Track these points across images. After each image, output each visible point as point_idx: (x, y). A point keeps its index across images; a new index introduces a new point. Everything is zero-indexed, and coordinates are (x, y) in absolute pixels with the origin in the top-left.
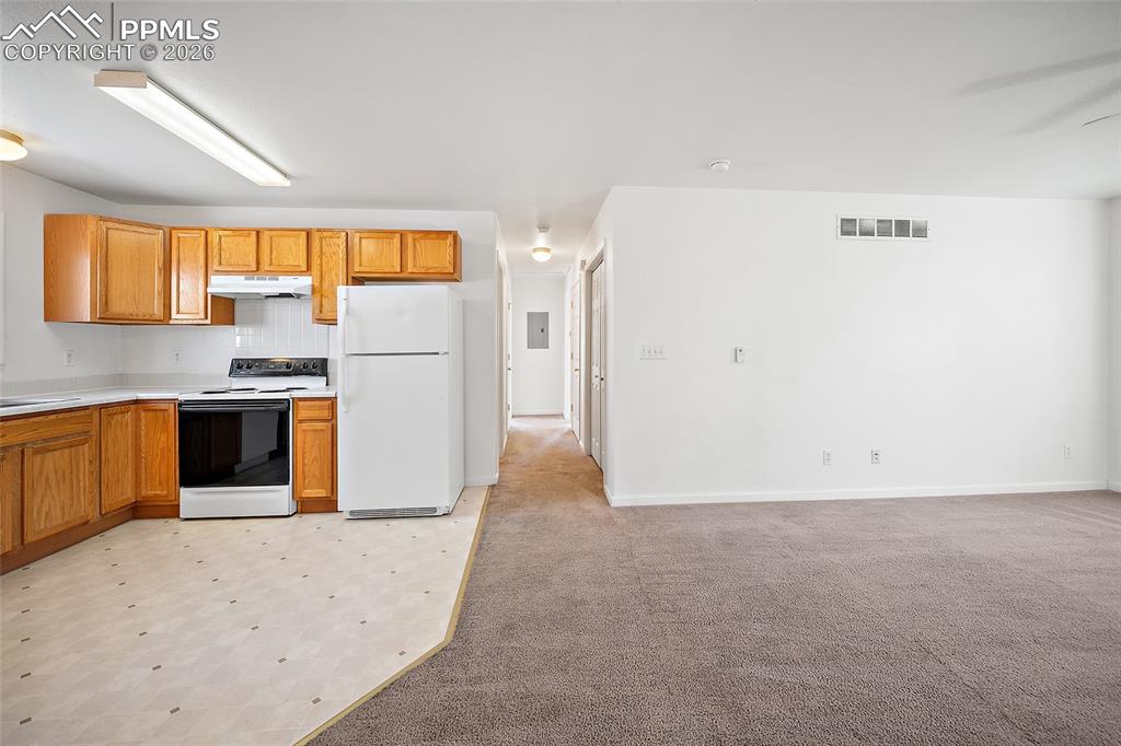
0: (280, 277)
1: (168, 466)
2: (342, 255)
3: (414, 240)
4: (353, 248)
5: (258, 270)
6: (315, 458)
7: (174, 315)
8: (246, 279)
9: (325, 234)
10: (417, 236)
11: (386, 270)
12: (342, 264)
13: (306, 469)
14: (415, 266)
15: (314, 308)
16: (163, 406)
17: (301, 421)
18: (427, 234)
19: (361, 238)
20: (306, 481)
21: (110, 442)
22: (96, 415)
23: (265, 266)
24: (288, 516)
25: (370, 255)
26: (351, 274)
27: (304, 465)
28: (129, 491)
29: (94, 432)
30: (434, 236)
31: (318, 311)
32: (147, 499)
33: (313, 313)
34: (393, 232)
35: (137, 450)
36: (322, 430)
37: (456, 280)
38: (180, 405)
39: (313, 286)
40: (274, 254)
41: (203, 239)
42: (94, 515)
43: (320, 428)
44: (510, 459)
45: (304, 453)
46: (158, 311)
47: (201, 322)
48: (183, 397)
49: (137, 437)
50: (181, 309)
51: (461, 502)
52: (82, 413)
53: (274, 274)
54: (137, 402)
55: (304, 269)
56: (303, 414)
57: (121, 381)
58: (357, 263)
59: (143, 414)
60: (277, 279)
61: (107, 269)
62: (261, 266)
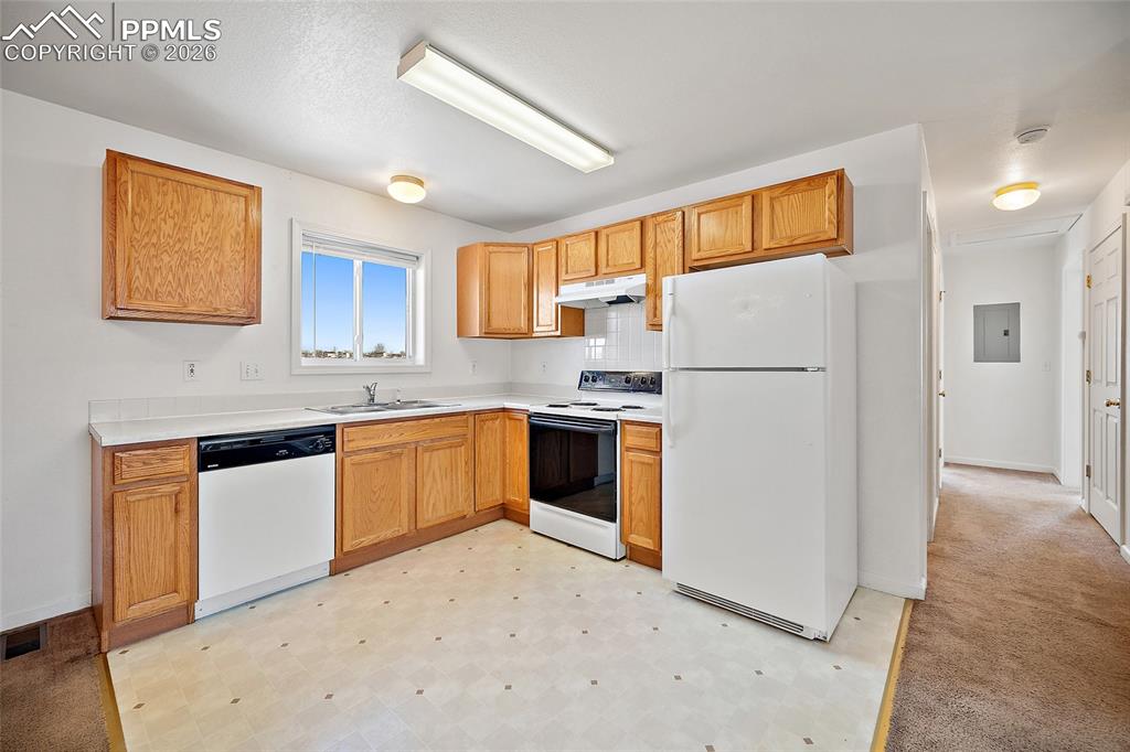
0: (616, 280)
1: (523, 475)
2: (677, 241)
3: (772, 199)
4: (690, 230)
5: (596, 274)
6: (642, 498)
7: (535, 329)
8: (587, 286)
9: (660, 219)
10: (777, 193)
11: (732, 251)
12: (678, 252)
13: (633, 508)
14: (772, 238)
15: (648, 312)
16: (520, 416)
17: (628, 449)
18: (791, 186)
19: (699, 215)
20: (633, 524)
21: (482, 446)
22: (471, 419)
23: (603, 269)
24: (616, 560)
25: (712, 233)
26: (688, 265)
27: (631, 503)
28: (498, 493)
29: (470, 436)
30: (803, 186)
31: (651, 315)
32: (509, 501)
33: (647, 317)
34: (741, 196)
35: (504, 455)
36: (648, 464)
37: (846, 253)
38: (529, 417)
39: (647, 285)
40: (610, 253)
41: (554, 251)
42: (470, 512)
43: (646, 461)
44: (948, 548)
45: (631, 488)
46: (523, 325)
47: (553, 334)
48: (533, 409)
49: (504, 442)
50: (541, 322)
51: (849, 620)
52: (459, 418)
53: (611, 276)
54: (504, 410)
55: (638, 266)
56: (631, 441)
57: (510, 389)
58: (695, 248)
59: (508, 422)
60: (613, 282)
61: (489, 288)
62: (599, 269)
